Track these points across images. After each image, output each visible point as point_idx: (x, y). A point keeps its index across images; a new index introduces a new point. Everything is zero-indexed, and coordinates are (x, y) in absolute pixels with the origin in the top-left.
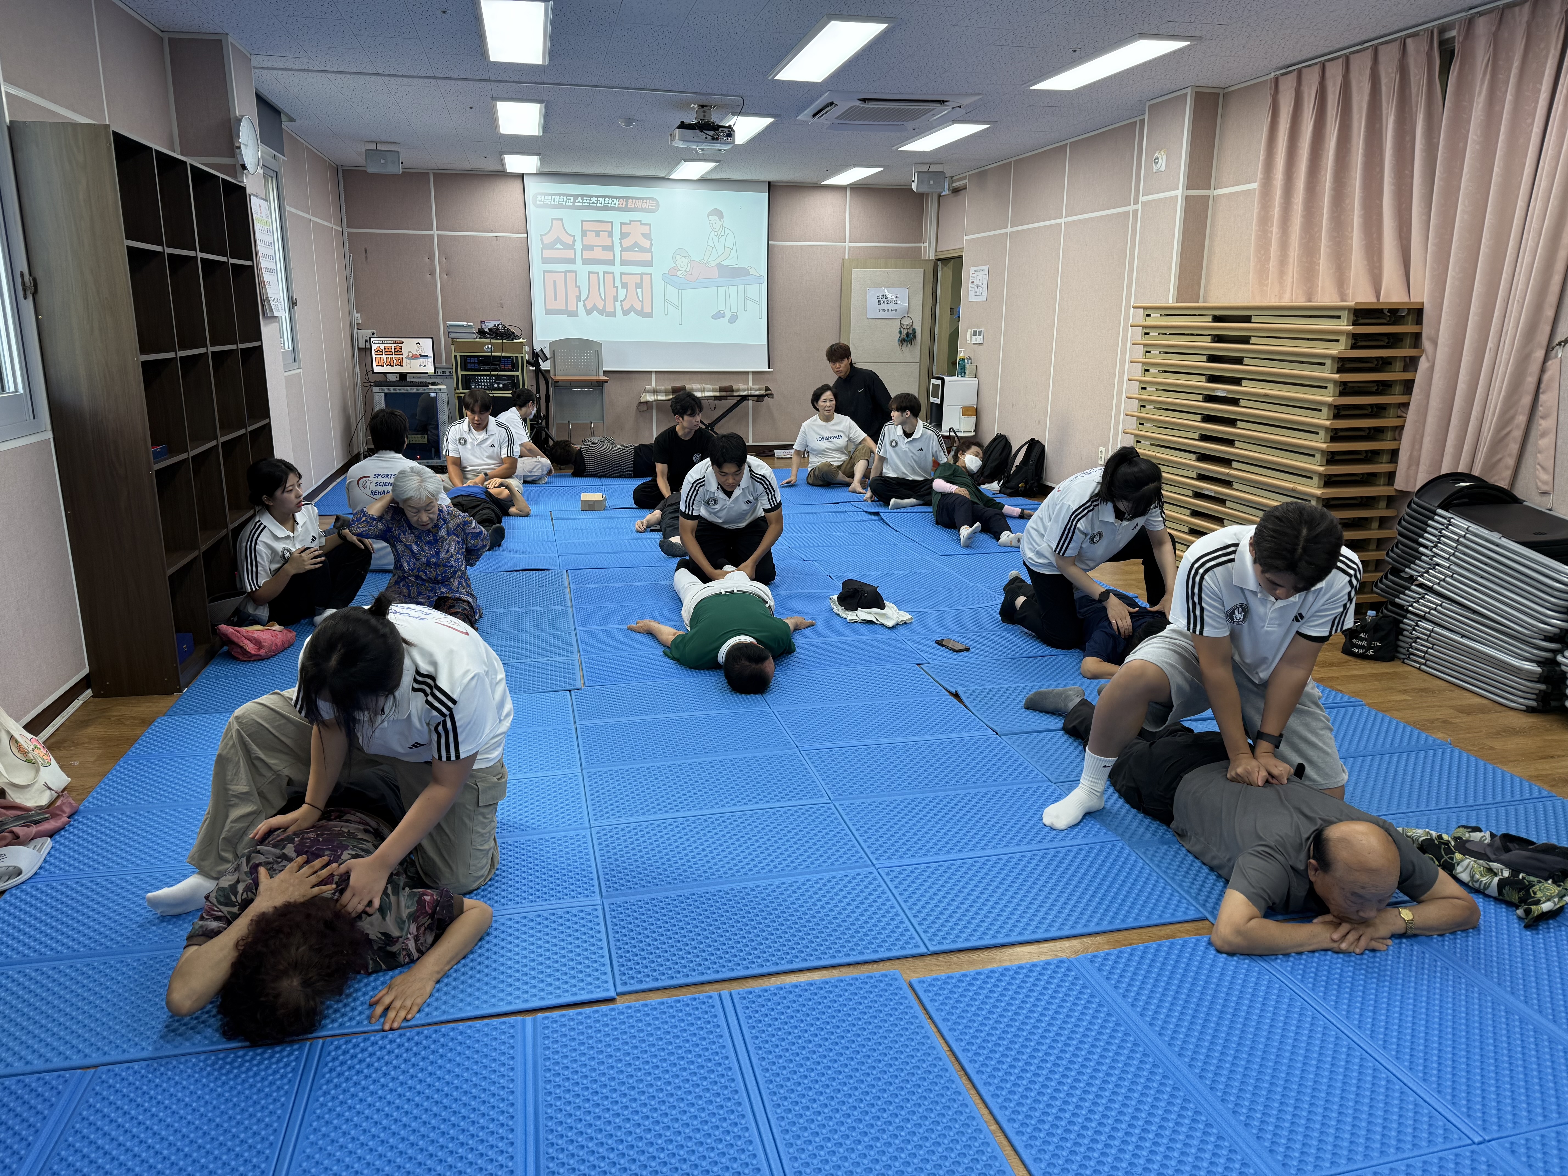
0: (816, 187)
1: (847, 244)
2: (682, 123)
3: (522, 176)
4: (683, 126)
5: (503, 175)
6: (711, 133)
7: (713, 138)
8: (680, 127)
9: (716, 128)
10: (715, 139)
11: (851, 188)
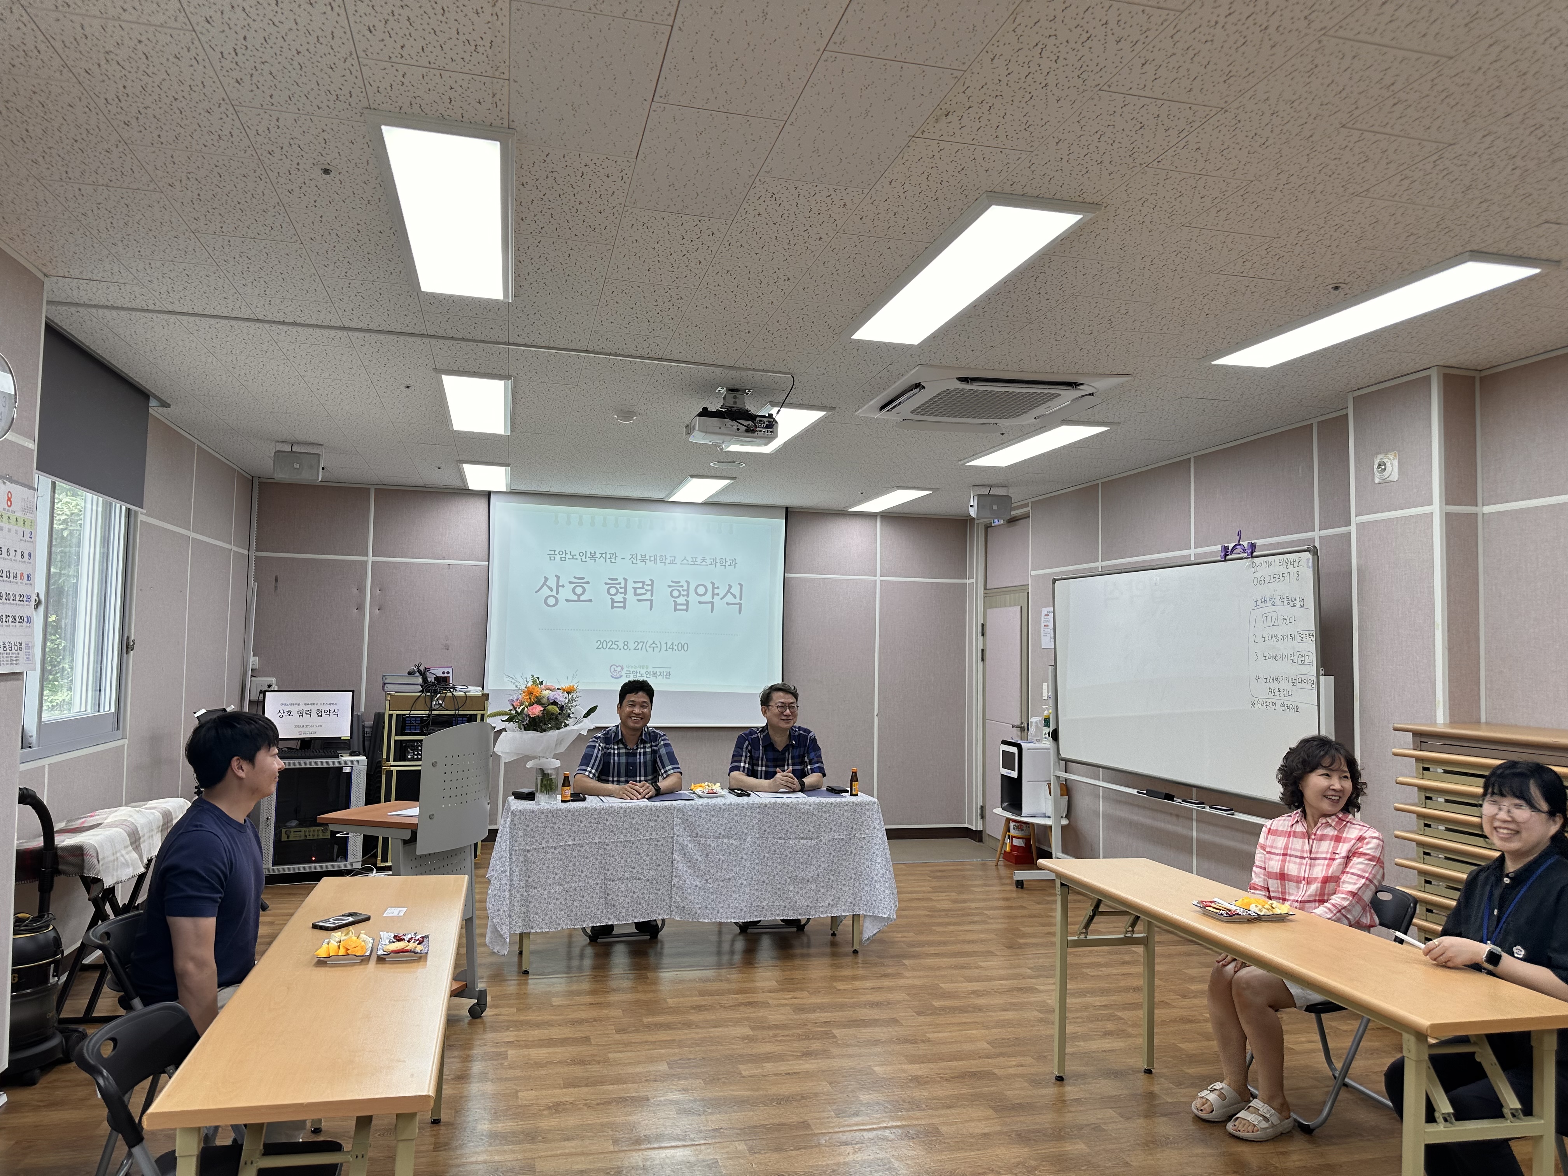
0: (843, 514)
1: (878, 578)
2: (705, 409)
3: (488, 494)
4: (705, 413)
5: (463, 492)
6: (746, 423)
7: (747, 431)
8: (700, 415)
9: (753, 417)
10: (750, 430)
11: (882, 516)
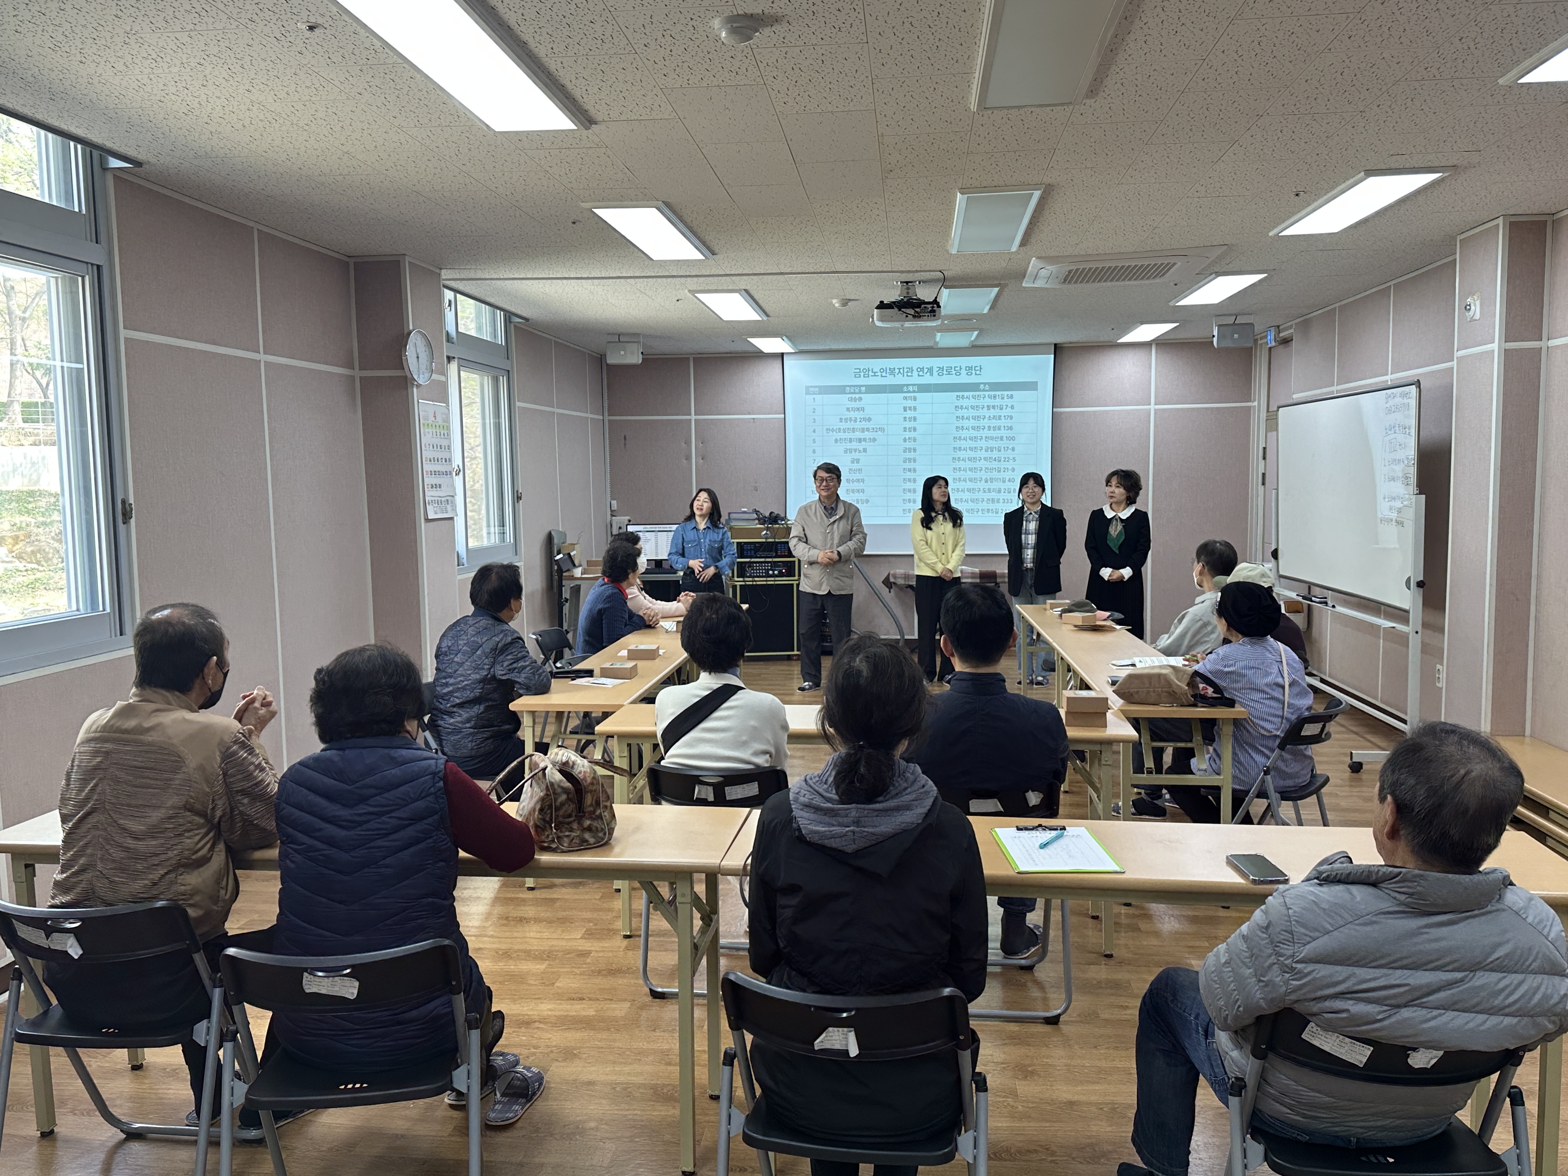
0: (1114, 345)
2: (882, 302)
3: (781, 356)
5: (760, 356)
6: (912, 310)
7: (914, 316)
8: (878, 307)
9: (921, 305)
10: (917, 316)
11: (1157, 344)
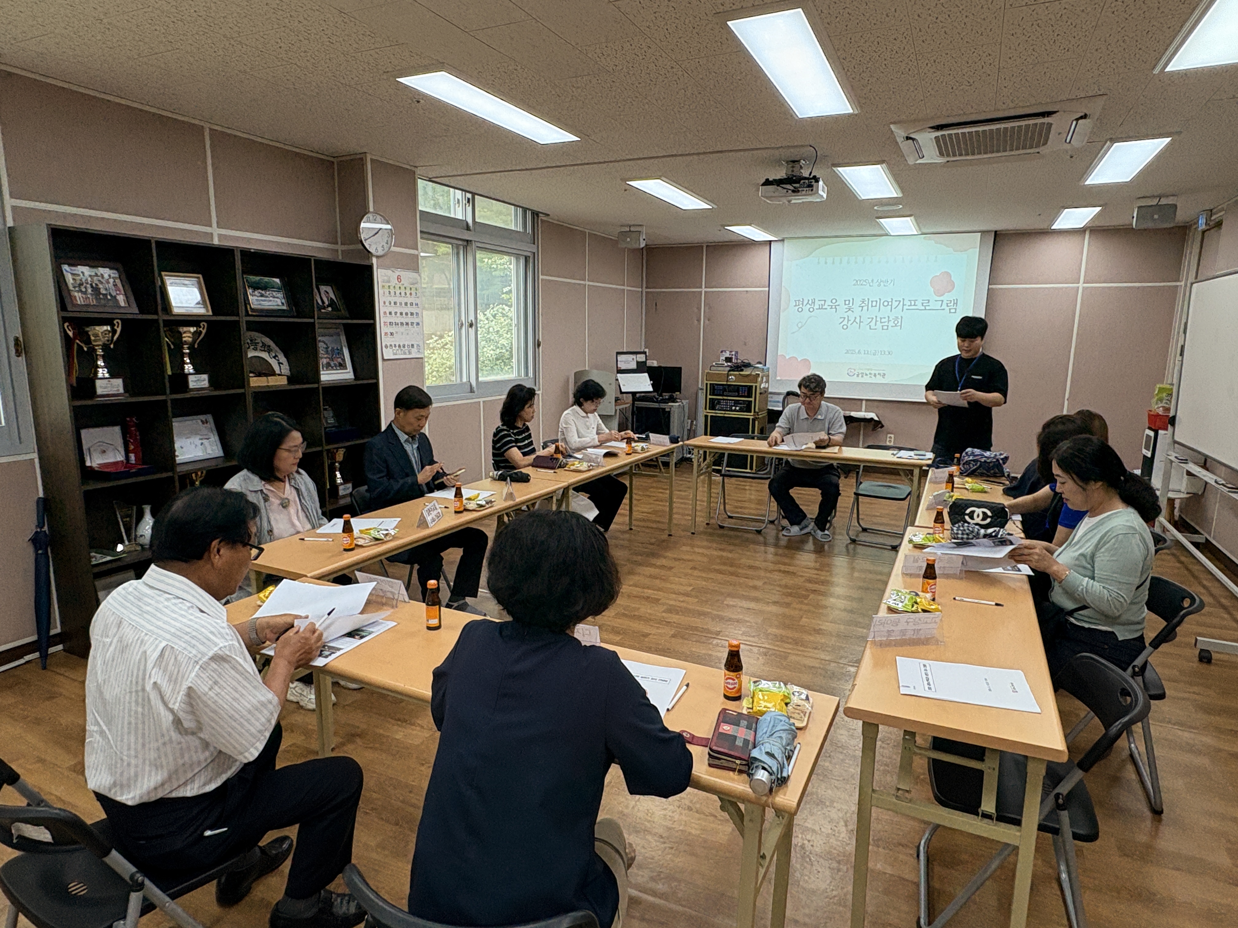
1: (1081, 285)
2: (767, 180)
4: (767, 183)
9: (801, 180)
11: (1091, 231)
